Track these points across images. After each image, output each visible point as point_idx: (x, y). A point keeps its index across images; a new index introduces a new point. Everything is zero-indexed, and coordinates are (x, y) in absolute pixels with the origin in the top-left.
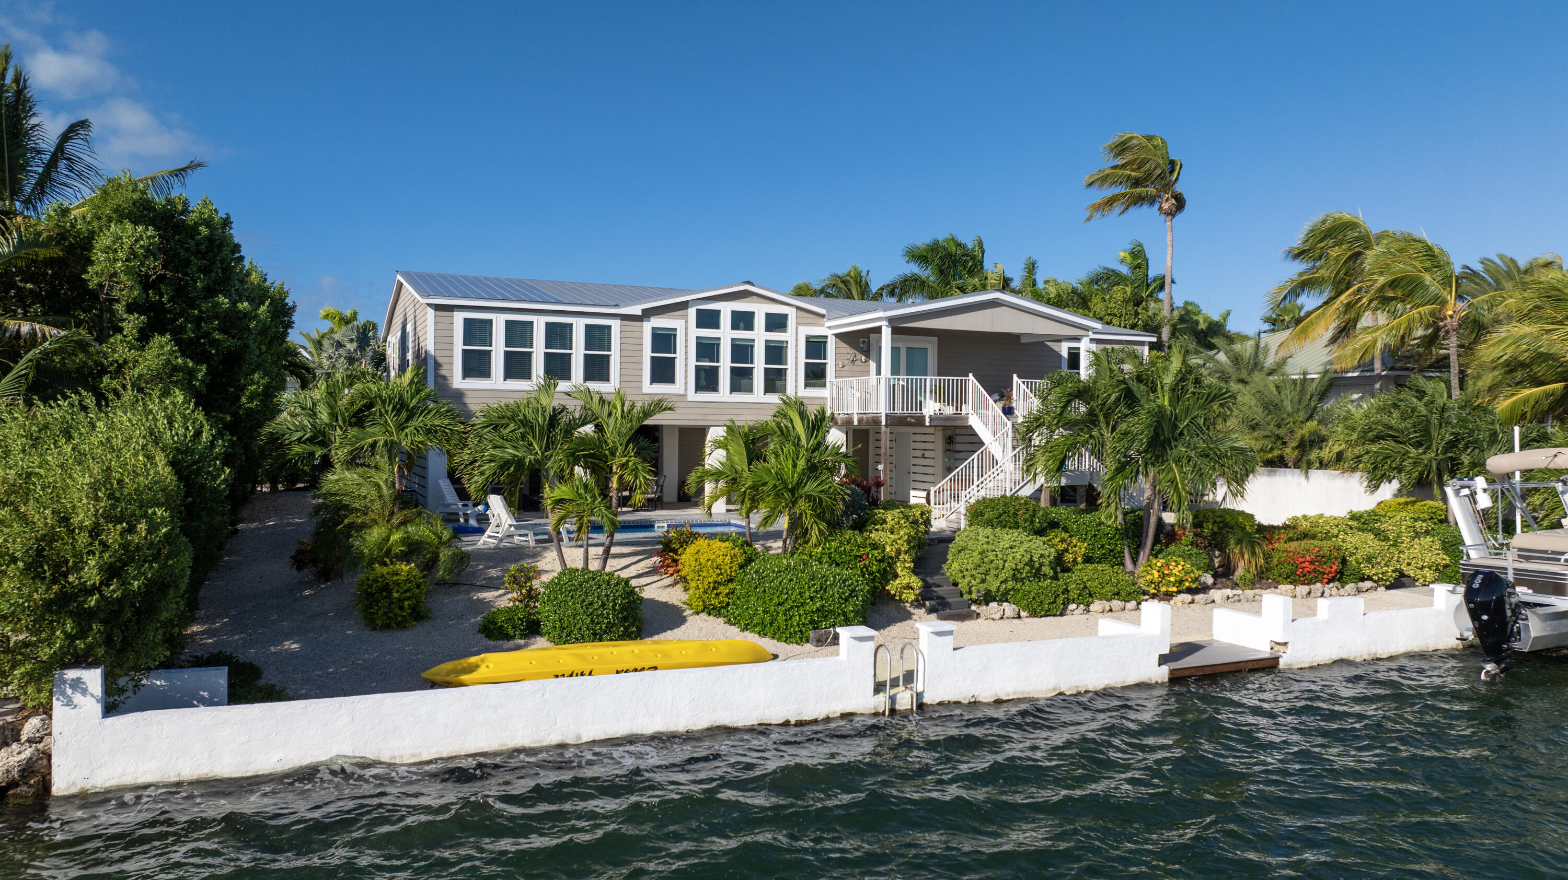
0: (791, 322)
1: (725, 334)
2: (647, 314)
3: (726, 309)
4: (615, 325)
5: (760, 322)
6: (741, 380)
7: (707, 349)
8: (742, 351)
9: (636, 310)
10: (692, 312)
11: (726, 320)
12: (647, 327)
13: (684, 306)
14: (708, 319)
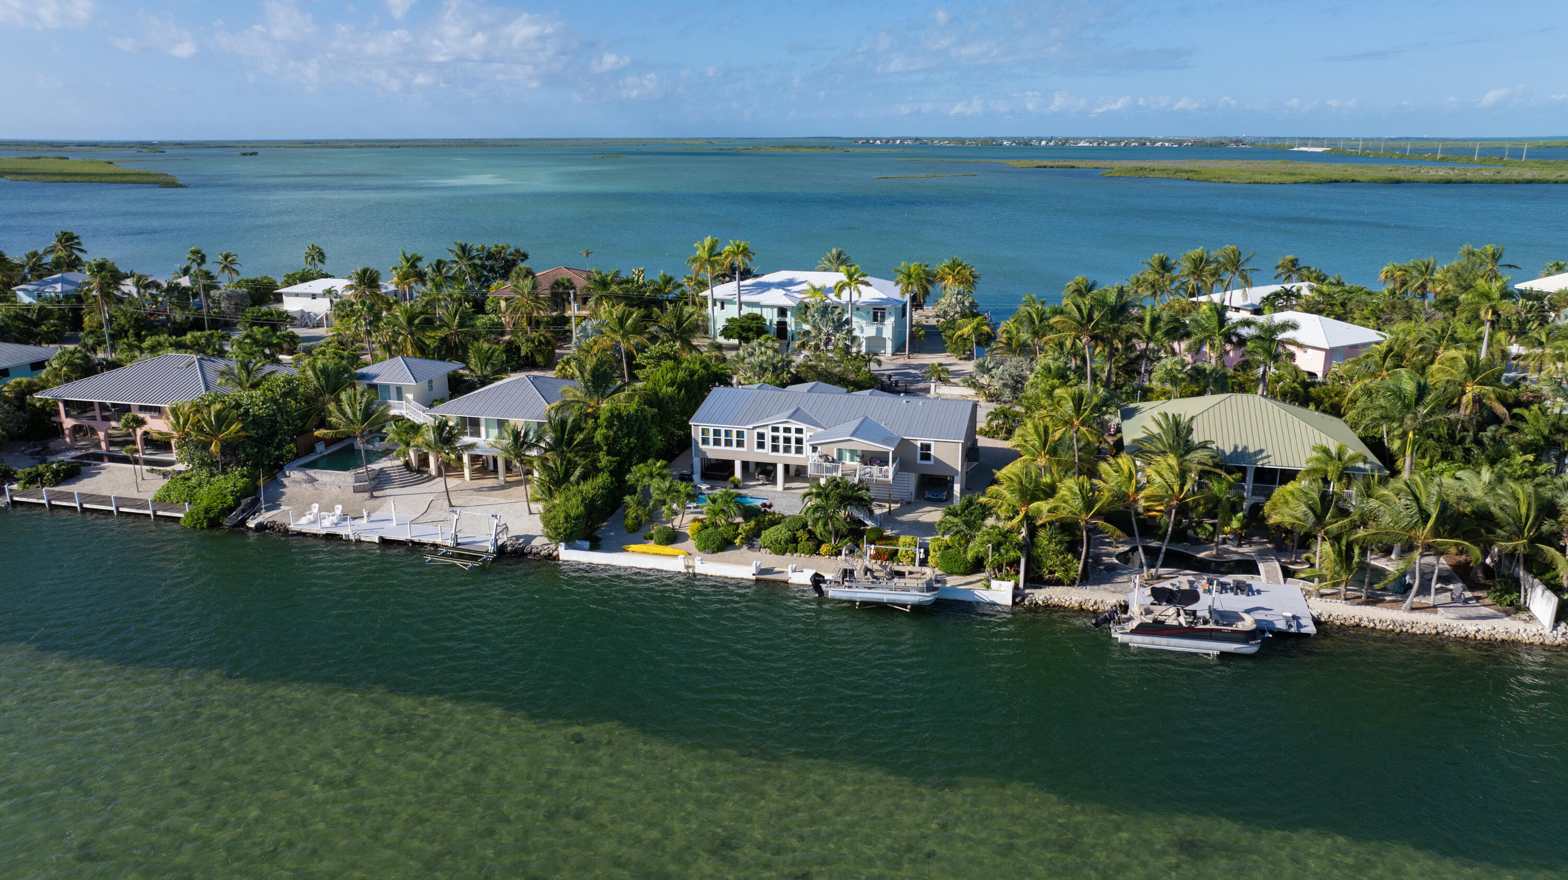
0: (804, 431)
1: (781, 434)
2: (754, 428)
3: (781, 427)
4: (745, 431)
5: (793, 431)
6: (787, 450)
7: (775, 439)
8: (787, 440)
9: (751, 427)
10: (770, 428)
11: (781, 430)
12: (756, 432)
13: (767, 425)
14: (775, 429)
